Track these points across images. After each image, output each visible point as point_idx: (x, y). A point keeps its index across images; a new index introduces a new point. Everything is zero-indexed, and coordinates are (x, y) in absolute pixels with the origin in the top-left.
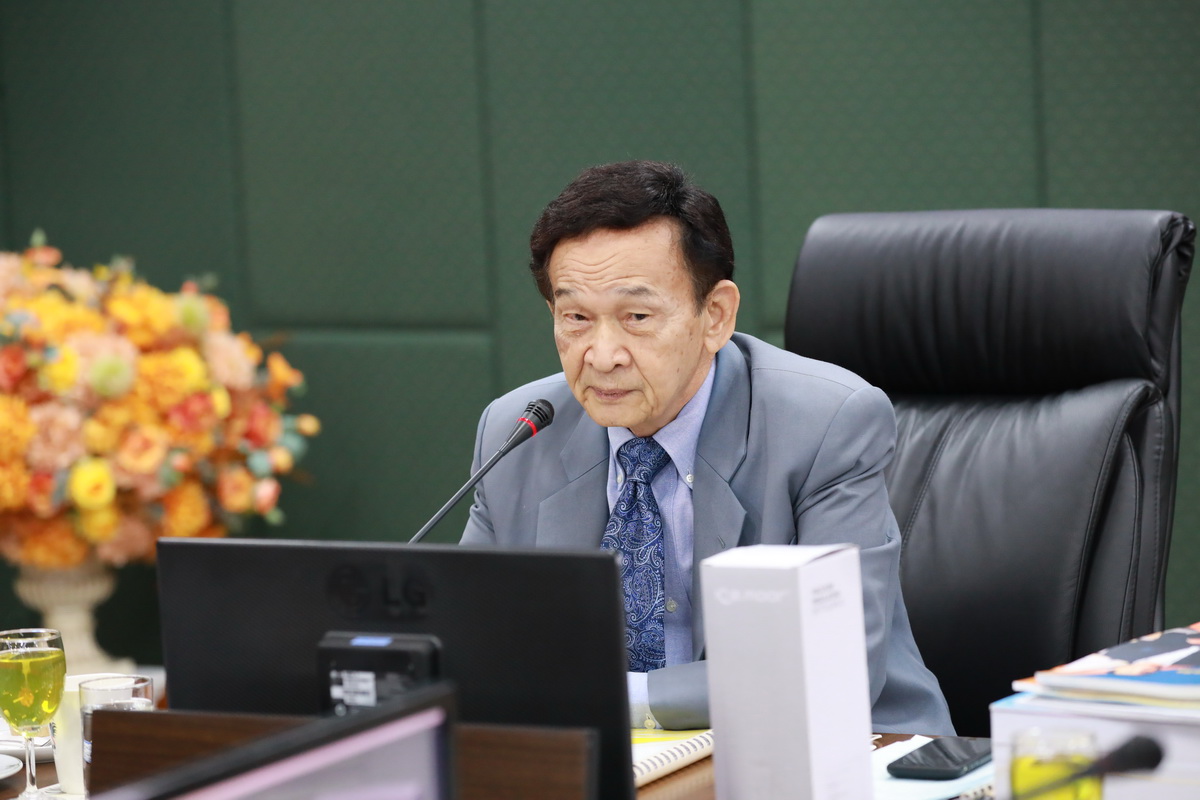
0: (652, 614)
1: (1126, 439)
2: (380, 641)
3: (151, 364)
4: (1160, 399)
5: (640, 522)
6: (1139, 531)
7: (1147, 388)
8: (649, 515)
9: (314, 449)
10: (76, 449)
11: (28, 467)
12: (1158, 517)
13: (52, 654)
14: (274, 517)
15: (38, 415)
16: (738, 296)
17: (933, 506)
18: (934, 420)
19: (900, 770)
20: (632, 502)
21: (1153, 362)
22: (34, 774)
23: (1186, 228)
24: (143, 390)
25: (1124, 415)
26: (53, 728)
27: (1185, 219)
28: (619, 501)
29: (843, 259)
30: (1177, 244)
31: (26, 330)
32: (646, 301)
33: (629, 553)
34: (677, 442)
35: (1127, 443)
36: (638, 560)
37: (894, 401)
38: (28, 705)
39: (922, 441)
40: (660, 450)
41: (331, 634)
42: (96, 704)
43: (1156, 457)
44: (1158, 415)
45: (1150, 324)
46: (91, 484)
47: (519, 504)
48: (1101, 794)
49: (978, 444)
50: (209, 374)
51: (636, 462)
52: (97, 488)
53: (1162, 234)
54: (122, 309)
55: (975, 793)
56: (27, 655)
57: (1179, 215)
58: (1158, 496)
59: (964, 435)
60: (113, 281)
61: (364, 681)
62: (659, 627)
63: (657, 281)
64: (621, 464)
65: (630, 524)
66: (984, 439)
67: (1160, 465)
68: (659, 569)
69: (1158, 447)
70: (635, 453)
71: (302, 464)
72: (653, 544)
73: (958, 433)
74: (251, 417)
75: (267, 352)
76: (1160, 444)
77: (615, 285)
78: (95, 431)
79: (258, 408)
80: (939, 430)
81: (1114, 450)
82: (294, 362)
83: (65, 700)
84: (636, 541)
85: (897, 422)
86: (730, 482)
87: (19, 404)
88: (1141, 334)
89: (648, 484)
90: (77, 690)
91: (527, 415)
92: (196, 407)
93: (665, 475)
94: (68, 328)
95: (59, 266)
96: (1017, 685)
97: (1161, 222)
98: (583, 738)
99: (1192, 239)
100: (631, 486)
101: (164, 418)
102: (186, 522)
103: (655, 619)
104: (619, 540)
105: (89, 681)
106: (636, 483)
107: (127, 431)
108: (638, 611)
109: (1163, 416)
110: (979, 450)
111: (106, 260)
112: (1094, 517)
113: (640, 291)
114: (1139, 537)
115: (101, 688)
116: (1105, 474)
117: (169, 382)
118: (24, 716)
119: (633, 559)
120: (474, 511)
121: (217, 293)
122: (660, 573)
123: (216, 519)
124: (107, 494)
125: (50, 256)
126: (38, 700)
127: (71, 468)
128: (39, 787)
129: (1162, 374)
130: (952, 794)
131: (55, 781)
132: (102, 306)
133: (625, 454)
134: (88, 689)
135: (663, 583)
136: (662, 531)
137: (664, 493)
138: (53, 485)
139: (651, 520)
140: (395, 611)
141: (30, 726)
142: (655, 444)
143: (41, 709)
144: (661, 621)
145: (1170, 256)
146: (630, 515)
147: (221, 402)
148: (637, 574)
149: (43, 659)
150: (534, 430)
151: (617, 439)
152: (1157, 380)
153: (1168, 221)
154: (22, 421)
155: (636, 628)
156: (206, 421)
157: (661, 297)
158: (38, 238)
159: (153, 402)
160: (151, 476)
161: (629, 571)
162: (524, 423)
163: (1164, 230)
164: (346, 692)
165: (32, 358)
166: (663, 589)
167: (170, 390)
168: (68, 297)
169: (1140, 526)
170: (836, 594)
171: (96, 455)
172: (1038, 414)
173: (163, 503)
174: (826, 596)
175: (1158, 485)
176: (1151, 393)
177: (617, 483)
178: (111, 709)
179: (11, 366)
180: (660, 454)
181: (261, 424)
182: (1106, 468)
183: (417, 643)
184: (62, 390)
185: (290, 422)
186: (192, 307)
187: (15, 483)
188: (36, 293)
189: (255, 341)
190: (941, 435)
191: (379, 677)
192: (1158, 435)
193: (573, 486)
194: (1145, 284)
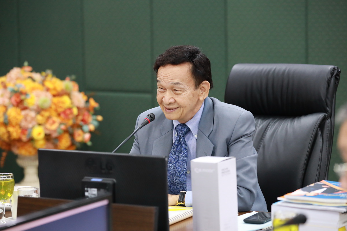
0: (183, 173)
1: (319, 129)
2: (99, 180)
3: (56, 100)
4: (329, 119)
5: (181, 147)
6: (322, 156)
7: (325, 115)
8: (184, 145)
9: (101, 125)
10: (34, 123)
11: (20, 127)
12: (327, 152)
13: (11, 180)
14: (89, 143)
15: (24, 113)
16: (210, 85)
17: (264, 147)
18: (265, 123)
19: (247, 221)
20: (179, 141)
21: (327, 108)
22: (5, 214)
23: (338, 71)
24: (53, 107)
25: (318, 123)
26: (11, 201)
27: (338, 68)
28: (175, 141)
29: (242, 76)
30: (336, 75)
31: (21, 89)
32: (179, 86)
33: (177, 156)
34: (192, 125)
35: (319, 131)
36: (180, 158)
37: (255, 116)
38: (3, 194)
39: (262, 128)
40: (187, 127)
41: (86, 177)
42: (22, 195)
43: (327, 135)
44: (328, 123)
45: (327, 97)
46: (38, 133)
47: (148, 141)
48: (298, 229)
49: (277, 130)
50: (72, 103)
51: (180, 130)
52: (39, 134)
53: (331, 72)
54: (48, 84)
55: (267, 228)
56: (3, 180)
57: (336, 67)
58: (327, 146)
59: (273, 127)
60: (46, 76)
61: (94, 191)
62: (185, 177)
63: (183, 81)
64: (176, 131)
65: (178, 148)
66: (279, 128)
67: (328, 137)
68: (186, 160)
69: (328, 132)
70: (180, 128)
71: (97, 129)
72: (184, 153)
73: (272, 126)
74: (84, 115)
75: (89, 98)
76: (328, 131)
77: (170, 81)
78: (39, 118)
79: (86, 113)
80: (267, 125)
81: (315, 132)
82: (96, 101)
83: (14, 193)
84: (180, 152)
85: (255, 122)
86: (208, 137)
87: (18, 110)
88: (324, 100)
89: (184, 136)
90: (17, 190)
91: (147, 118)
92: (68, 112)
93: (188, 134)
94: (33, 89)
95: (31, 72)
96: (279, 198)
97: (331, 69)
98: (154, 209)
99: (340, 74)
100: (179, 137)
101: (59, 115)
102: (64, 145)
103: (184, 174)
104: (175, 152)
105: (20, 188)
106: (180, 136)
107: (49, 118)
108: (179, 172)
109: (329, 123)
110: (277, 131)
111: (44, 71)
112: (309, 151)
113: (178, 83)
114: (322, 157)
115: (24, 190)
116: (312, 139)
117: (61, 105)
118: (2, 197)
119: (178, 157)
120: (134, 144)
121: (76, 80)
122: (186, 161)
123: (73, 143)
124: (42, 136)
125: (30, 69)
126: (6, 193)
127: (32, 128)
128: (6, 217)
129: (330, 112)
130: (260, 228)
131: (12, 216)
132: (43, 83)
133: (178, 128)
134: (20, 190)
135: (187, 164)
136: (187, 150)
137: (188, 139)
138: (27, 133)
139: (184, 147)
140: (103, 171)
141: (4, 200)
142: (186, 125)
143: (7, 196)
144: (186, 175)
145: (333, 78)
146: (178, 145)
147: (75, 111)
148: (179, 162)
149: (8, 181)
150: (149, 122)
151: (176, 124)
152: (328, 113)
153: (333, 68)
154: (19, 114)
155: (179, 177)
156: (71, 116)
157: (183, 86)
158: (26, 64)
159: (56, 110)
160: (55, 131)
161: (177, 161)
162: (147, 120)
163: (332, 71)
164: (89, 194)
165: (23, 97)
166: (187, 166)
167: (61, 107)
168: (34, 80)
169: (322, 154)
170: (229, 171)
171: (40, 125)
172: (294, 122)
173: (58, 139)
174: (226, 171)
175: (327, 143)
176: (326, 117)
177: (175, 136)
178: (26, 196)
179: (16, 99)
180: (187, 128)
181: (86, 118)
182: (313, 138)
183: (110, 181)
184: (31, 106)
185: (94, 117)
186: (68, 84)
187: (16, 131)
188: (25, 79)
189: (85, 94)
190: (267, 127)
191: (98, 190)
192: (328, 129)
193: (163, 136)
194: (326, 86)
